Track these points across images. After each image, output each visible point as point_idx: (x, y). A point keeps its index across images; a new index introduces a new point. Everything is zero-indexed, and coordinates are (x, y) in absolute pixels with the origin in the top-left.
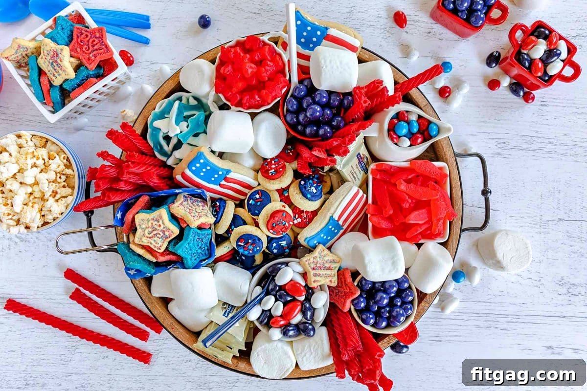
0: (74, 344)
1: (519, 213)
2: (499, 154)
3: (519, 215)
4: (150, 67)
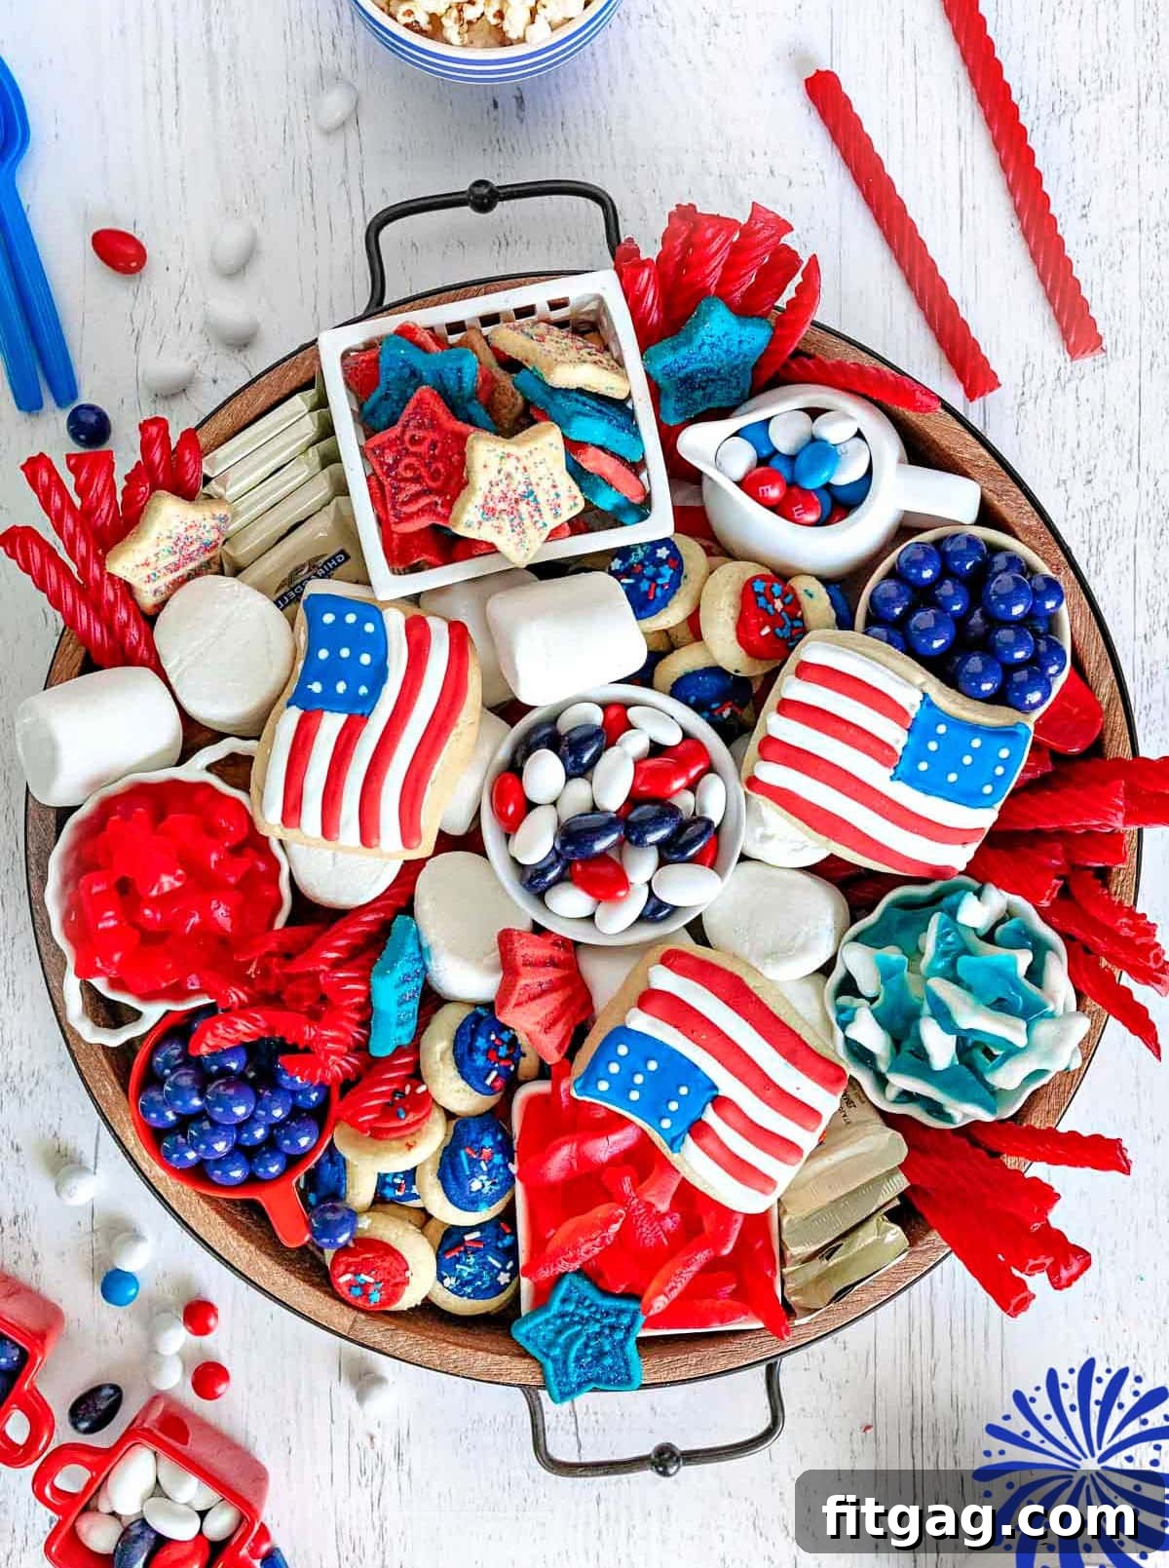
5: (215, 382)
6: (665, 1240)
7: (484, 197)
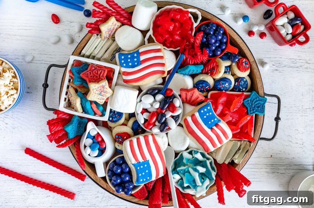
0: (30, 189)
1: (289, 105)
2: (277, 70)
3: (290, 106)
4: (70, 24)
5: (79, 36)
6: (237, 119)
7: (46, 86)
